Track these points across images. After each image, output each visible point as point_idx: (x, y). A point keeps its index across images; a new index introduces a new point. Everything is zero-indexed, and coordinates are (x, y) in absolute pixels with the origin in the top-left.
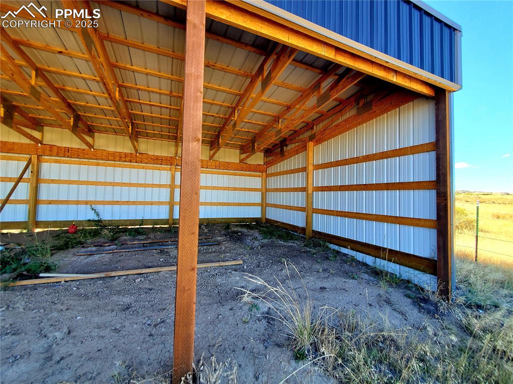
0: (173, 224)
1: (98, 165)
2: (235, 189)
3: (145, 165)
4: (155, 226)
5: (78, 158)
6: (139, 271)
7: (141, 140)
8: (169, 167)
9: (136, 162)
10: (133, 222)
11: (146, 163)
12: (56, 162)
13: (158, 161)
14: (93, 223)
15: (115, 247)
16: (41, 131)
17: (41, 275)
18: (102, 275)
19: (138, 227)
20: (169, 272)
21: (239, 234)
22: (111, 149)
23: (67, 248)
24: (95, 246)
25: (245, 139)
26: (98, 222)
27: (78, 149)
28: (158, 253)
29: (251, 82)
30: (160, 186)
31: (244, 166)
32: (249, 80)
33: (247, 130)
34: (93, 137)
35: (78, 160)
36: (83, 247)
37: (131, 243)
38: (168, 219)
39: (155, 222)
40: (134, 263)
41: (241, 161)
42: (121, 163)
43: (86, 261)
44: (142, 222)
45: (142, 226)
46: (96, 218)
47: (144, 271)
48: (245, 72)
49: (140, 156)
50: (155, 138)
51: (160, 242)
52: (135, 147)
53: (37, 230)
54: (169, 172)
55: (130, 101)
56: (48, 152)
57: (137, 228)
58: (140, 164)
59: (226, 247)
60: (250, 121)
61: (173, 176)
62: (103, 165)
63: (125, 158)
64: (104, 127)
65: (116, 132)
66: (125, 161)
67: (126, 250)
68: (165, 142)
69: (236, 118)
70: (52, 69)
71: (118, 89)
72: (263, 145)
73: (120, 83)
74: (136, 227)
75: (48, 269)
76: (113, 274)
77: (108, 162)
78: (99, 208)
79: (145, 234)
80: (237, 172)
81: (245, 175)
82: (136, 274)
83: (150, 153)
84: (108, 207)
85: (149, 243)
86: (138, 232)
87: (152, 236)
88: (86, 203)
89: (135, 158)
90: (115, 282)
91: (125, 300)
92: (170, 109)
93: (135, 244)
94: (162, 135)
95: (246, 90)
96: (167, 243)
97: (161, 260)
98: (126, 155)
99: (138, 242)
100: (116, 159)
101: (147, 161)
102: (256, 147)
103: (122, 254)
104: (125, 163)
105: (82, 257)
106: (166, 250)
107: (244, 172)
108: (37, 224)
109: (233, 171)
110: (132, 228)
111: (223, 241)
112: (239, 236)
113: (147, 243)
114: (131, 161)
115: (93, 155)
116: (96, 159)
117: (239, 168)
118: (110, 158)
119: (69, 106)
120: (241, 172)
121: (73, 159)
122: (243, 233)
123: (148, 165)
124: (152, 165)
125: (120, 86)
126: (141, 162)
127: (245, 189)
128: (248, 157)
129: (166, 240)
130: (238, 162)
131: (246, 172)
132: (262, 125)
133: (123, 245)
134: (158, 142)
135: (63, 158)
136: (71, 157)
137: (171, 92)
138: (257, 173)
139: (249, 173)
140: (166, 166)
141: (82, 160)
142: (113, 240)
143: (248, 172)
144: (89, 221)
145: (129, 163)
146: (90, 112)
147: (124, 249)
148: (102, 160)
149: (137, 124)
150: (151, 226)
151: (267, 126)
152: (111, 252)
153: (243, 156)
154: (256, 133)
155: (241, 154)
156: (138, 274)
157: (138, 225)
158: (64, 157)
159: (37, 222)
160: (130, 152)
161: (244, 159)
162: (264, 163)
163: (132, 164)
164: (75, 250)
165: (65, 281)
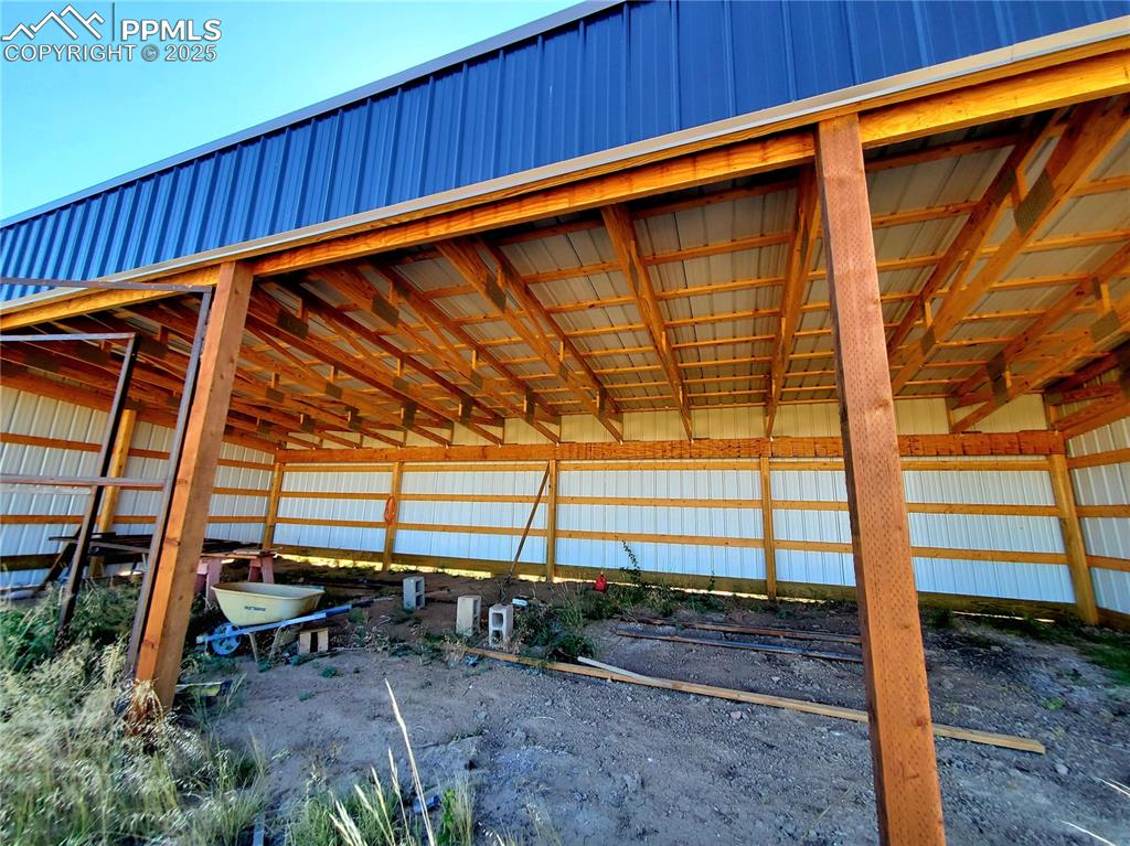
0: (778, 595)
1: (630, 468)
2: (950, 509)
3: (706, 461)
4: (738, 594)
5: (603, 459)
6: (734, 694)
7: (696, 413)
8: (755, 460)
9: (691, 457)
10: (695, 581)
11: (709, 458)
12: (577, 468)
13: (731, 451)
14: (629, 576)
15: (673, 629)
16: (558, 423)
17: (580, 659)
18: (668, 684)
19: (706, 592)
20: (803, 715)
21: (996, 649)
22: (648, 438)
23: (601, 617)
24: (639, 622)
25: (960, 366)
26: (635, 574)
27: (603, 444)
28: (764, 661)
29: (971, 221)
30: (739, 504)
31: (970, 441)
32: (963, 219)
33: (965, 342)
34: (621, 421)
35: (602, 462)
36: (622, 620)
37: (700, 626)
38: (766, 582)
39: (738, 585)
40: (716, 673)
41: (956, 428)
42: (665, 461)
43: (632, 648)
44: (713, 582)
45: (713, 592)
46: (633, 568)
47: (745, 696)
48: (947, 207)
49: (697, 445)
50: (721, 405)
51: (760, 635)
52: (687, 430)
53: (556, 580)
54: (757, 472)
55: (679, 349)
56: (567, 454)
57: (704, 594)
58: (697, 461)
59: (958, 685)
60: (975, 317)
61: (766, 481)
62: (637, 468)
63: (671, 451)
64: (637, 401)
65: (653, 406)
66: (673, 458)
67: (694, 641)
68: (742, 410)
69: (930, 321)
70: (580, 332)
71: (664, 333)
72: (1038, 373)
73: (667, 322)
74: (702, 591)
75: (587, 651)
76: (685, 687)
77: (645, 461)
78: (636, 546)
79: (722, 611)
80: (947, 459)
81: (979, 468)
82: (728, 700)
83: (715, 436)
84: (649, 547)
85: (736, 633)
86: (707, 603)
87: (737, 615)
88: (616, 537)
89: (688, 451)
90: (693, 707)
91: (720, 751)
92: (753, 342)
93: (708, 630)
94: (735, 396)
95: (956, 247)
96: (777, 640)
97: (776, 679)
98: (672, 445)
99: (713, 627)
100: (657, 456)
101: (711, 453)
102: (1009, 384)
103: (690, 646)
104: (671, 461)
105: (625, 639)
106: (778, 656)
107: (972, 459)
108: (557, 569)
109: (934, 459)
110: (693, 594)
111: (941, 663)
112: (996, 654)
113: (733, 633)
114: (681, 458)
115: (623, 452)
116: (628, 458)
117: (953, 448)
118: (648, 453)
119: (595, 378)
120: (959, 459)
121: (596, 462)
122: (1008, 651)
123: (712, 460)
124: (720, 460)
125: (667, 328)
126: (700, 457)
127: (985, 509)
128: (981, 414)
129: (773, 633)
130: (945, 430)
131: (979, 459)
132: (1022, 316)
133: (686, 627)
134: (728, 412)
135: (585, 462)
136: (594, 459)
137: (757, 310)
138: (1028, 458)
139: (993, 458)
140: (749, 460)
141: (608, 462)
142: (667, 614)
143: (986, 458)
144: (622, 569)
145: (678, 461)
146: (619, 381)
147: (690, 636)
148: (637, 459)
149: (689, 385)
150: (730, 594)
151: (1042, 315)
152: (668, 638)
153: (962, 414)
154: (1002, 343)
155: (951, 408)
156: (732, 701)
157: (703, 588)
158: (586, 459)
159: (556, 565)
160: (678, 439)
161: (965, 422)
162: (1052, 427)
163: (684, 461)
164: (610, 623)
165: (613, 680)
